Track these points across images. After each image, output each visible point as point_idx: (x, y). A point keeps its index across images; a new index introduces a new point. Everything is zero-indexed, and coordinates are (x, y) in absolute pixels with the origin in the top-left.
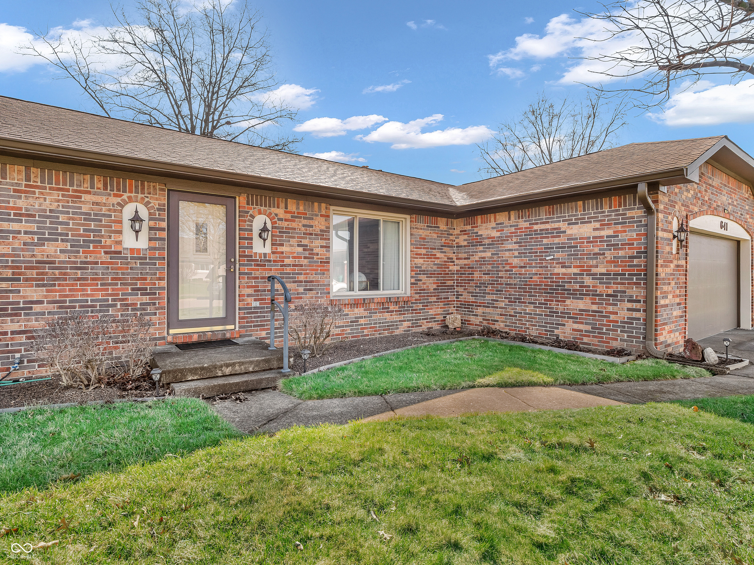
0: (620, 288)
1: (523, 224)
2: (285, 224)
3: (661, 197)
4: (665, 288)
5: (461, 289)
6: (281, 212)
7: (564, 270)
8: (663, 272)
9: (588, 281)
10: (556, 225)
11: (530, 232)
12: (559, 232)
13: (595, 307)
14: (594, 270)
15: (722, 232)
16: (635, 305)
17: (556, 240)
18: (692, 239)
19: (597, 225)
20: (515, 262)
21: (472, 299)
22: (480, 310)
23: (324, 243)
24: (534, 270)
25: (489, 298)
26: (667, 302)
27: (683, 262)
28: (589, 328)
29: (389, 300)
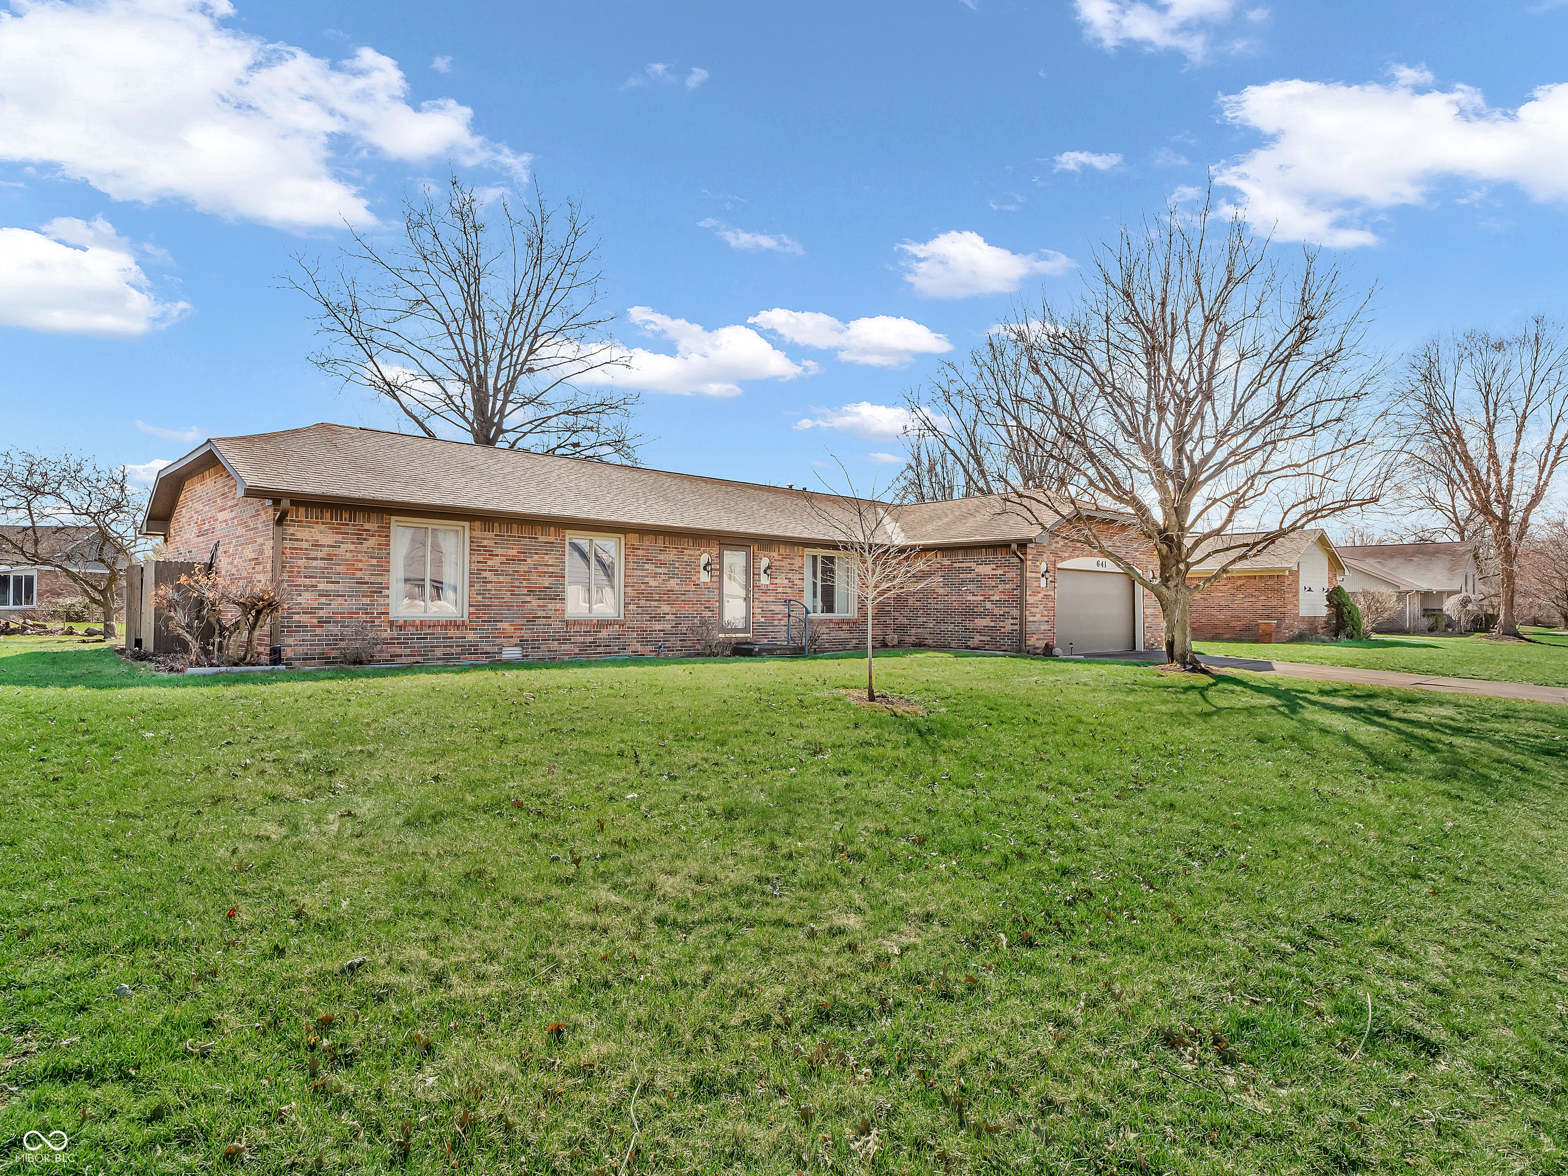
0: (1007, 610)
1: (946, 562)
2: (778, 563)
3: (1028, 551)
4: (1034, 610)
5: (897, 614)
6: (775, 554)
7: (974, 598)
8: (1030, 599)
9: (989, 605)
10: (969, 565)
11: (950, 568)
12: (971, 570)
13: (992, 624)
14: (992, 598)
15: (1100, 569)
16: (1014, 621)
17: (969, 576)
18: (1058, 575)
19: (994, 566)
20: (941, 591)
21: (907, 622)
22: (913, 631)
23: (800, 576)
24: (954, 598)
25: (921, 620)
26: (1035, 619)
27: (1052, 593)
28: (989, 638)
29: (843, 621)
